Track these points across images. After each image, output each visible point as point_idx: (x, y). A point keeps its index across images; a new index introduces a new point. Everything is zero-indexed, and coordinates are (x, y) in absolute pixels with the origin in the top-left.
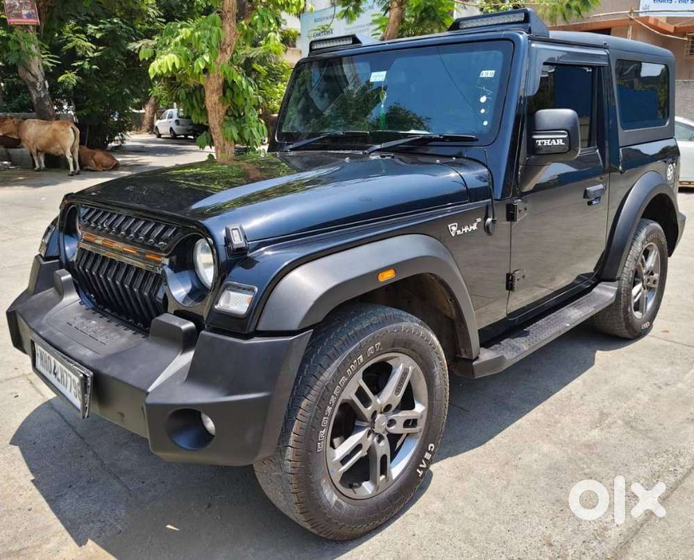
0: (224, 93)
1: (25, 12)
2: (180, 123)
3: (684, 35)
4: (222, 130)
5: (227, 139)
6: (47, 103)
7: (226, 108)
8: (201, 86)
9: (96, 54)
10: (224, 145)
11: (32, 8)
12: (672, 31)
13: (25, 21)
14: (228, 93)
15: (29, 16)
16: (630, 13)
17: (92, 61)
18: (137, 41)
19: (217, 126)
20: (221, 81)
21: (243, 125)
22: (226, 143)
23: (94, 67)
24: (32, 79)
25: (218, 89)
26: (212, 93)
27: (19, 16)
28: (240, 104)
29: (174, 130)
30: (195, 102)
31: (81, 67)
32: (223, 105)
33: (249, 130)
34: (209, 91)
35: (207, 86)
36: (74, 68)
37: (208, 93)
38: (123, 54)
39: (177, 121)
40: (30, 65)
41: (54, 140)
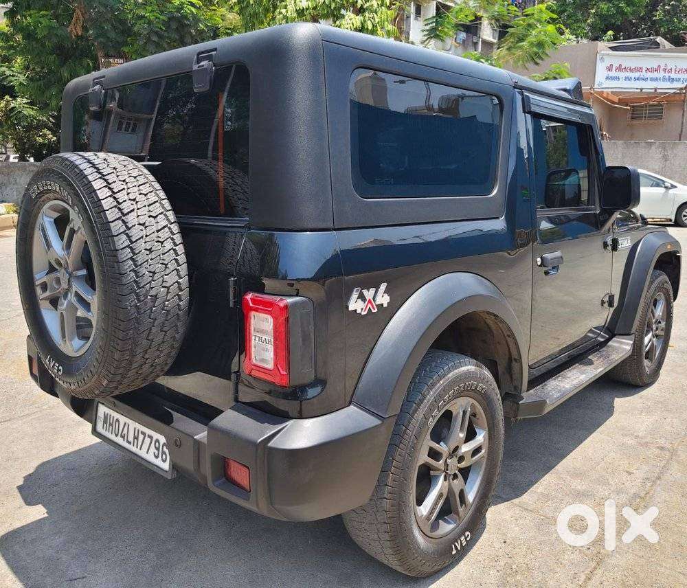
3: (627, 105)
12: (617, 101)
16: (590, 89)
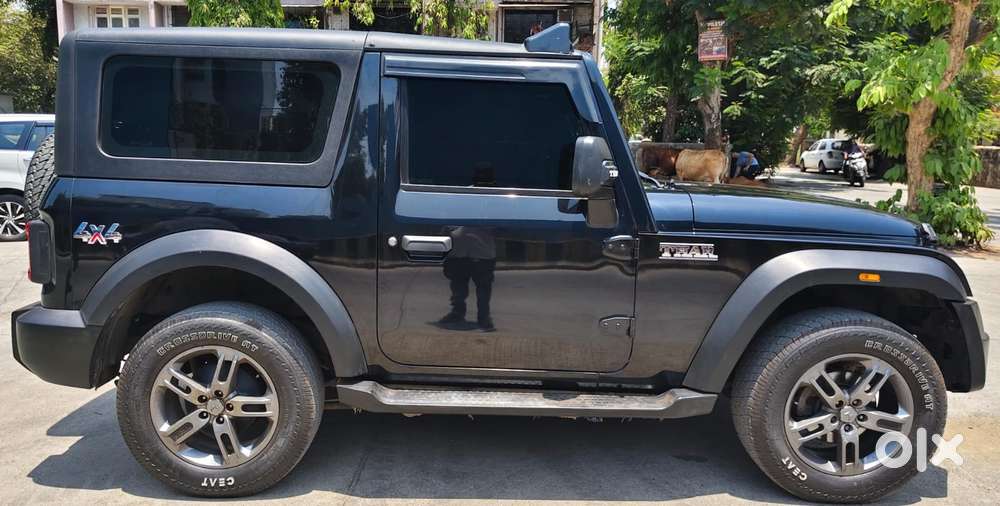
0: (933, 123)
1: (715, 48)
2: (834, 155)
4: (923, 164)
5: (927, 174)
6: (718, 134)
7: (932, 139)
8: (905, 116)
9: (765, 84)
10: (921, 180)
11: (723, 43)
13: (714, 57)
14: (938, 123)
15: (719, 52)
17: (759, 91)
18: (810, 68)
19: (916, 159)
20: (932, 110)
21: (950, 159)
22: (924, 177)
23: (761, 96)
24: (709, 111)
25: (926, 119)
26: (918, 123)
27: (710, 52)
28: (950, 135)
29: (825, 163)
30: (892, 133)
31: (749, 98)
32: (929, 136)
33: (957, 164)
34: (915, 121)
35: (913, 117)
36: (740, 99)
37: (912, 124)
38: (792, 81)
39: (830, 153)
40: (709, 98)
41: (705, 168)
